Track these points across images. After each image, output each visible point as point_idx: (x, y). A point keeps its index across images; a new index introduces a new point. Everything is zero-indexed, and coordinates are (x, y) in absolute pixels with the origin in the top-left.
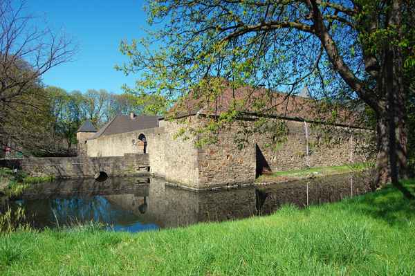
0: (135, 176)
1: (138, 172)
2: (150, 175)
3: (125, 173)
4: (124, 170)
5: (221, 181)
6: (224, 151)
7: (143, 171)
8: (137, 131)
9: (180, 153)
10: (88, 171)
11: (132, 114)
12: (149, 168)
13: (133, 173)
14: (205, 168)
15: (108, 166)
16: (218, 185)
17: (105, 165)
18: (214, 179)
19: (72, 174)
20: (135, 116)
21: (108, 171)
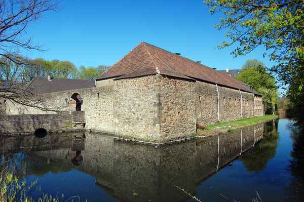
0: (72, 132)
1: (75, 128)
2: (86, 131)
3: (63, 129)
4: (63, 126)
5: (175, 136)
6: (177, 108)
7: (79, 127)
8: (70, 91)
9: (134, 110)
10: (28, 128)
11: (49, 77)
12: (84, 124)
13: (70, 129)
14: (164, 124)
15: (48, 123)
16: (172, 139)
17: (44, 121)
18: (170, 134)
19: (13, 131)
20: (51, 78)
21: (47, 127)
